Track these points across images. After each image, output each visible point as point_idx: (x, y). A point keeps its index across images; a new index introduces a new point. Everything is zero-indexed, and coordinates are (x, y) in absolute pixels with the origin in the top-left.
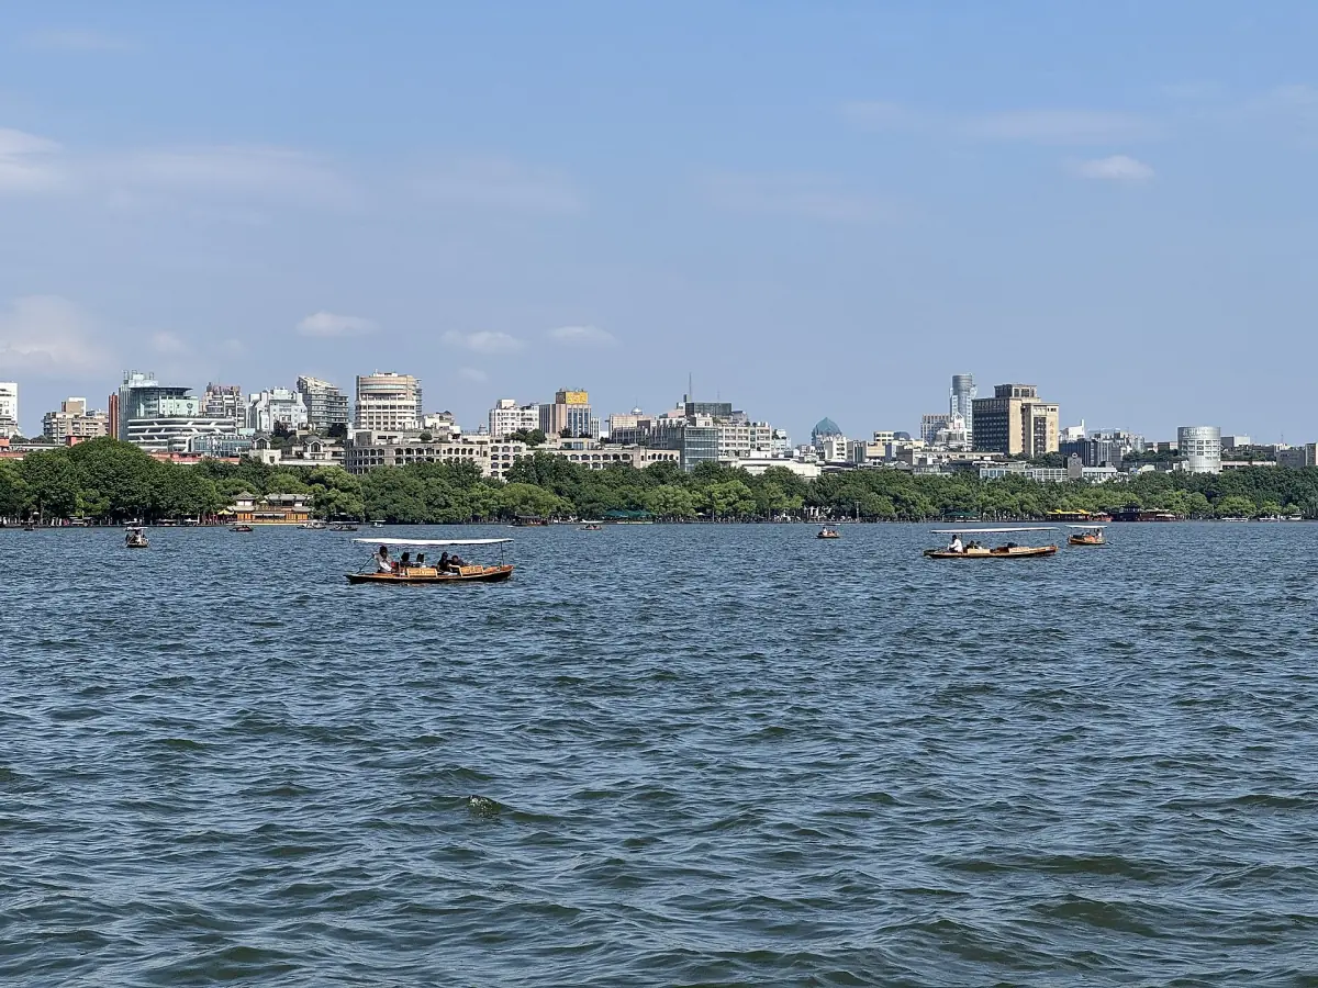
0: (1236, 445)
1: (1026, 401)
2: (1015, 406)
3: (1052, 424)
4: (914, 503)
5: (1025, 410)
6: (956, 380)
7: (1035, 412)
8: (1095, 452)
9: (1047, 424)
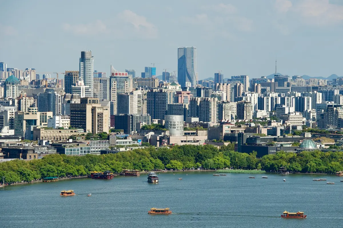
0: (192, 122)
1: (94, 105)
2: (89, 108)
3: (106, 116)
4: (29, 175)
5: (93, 110)
6: (83, 54)
7: (98, 111)
8: (132, 121)
9: (104, 116)
